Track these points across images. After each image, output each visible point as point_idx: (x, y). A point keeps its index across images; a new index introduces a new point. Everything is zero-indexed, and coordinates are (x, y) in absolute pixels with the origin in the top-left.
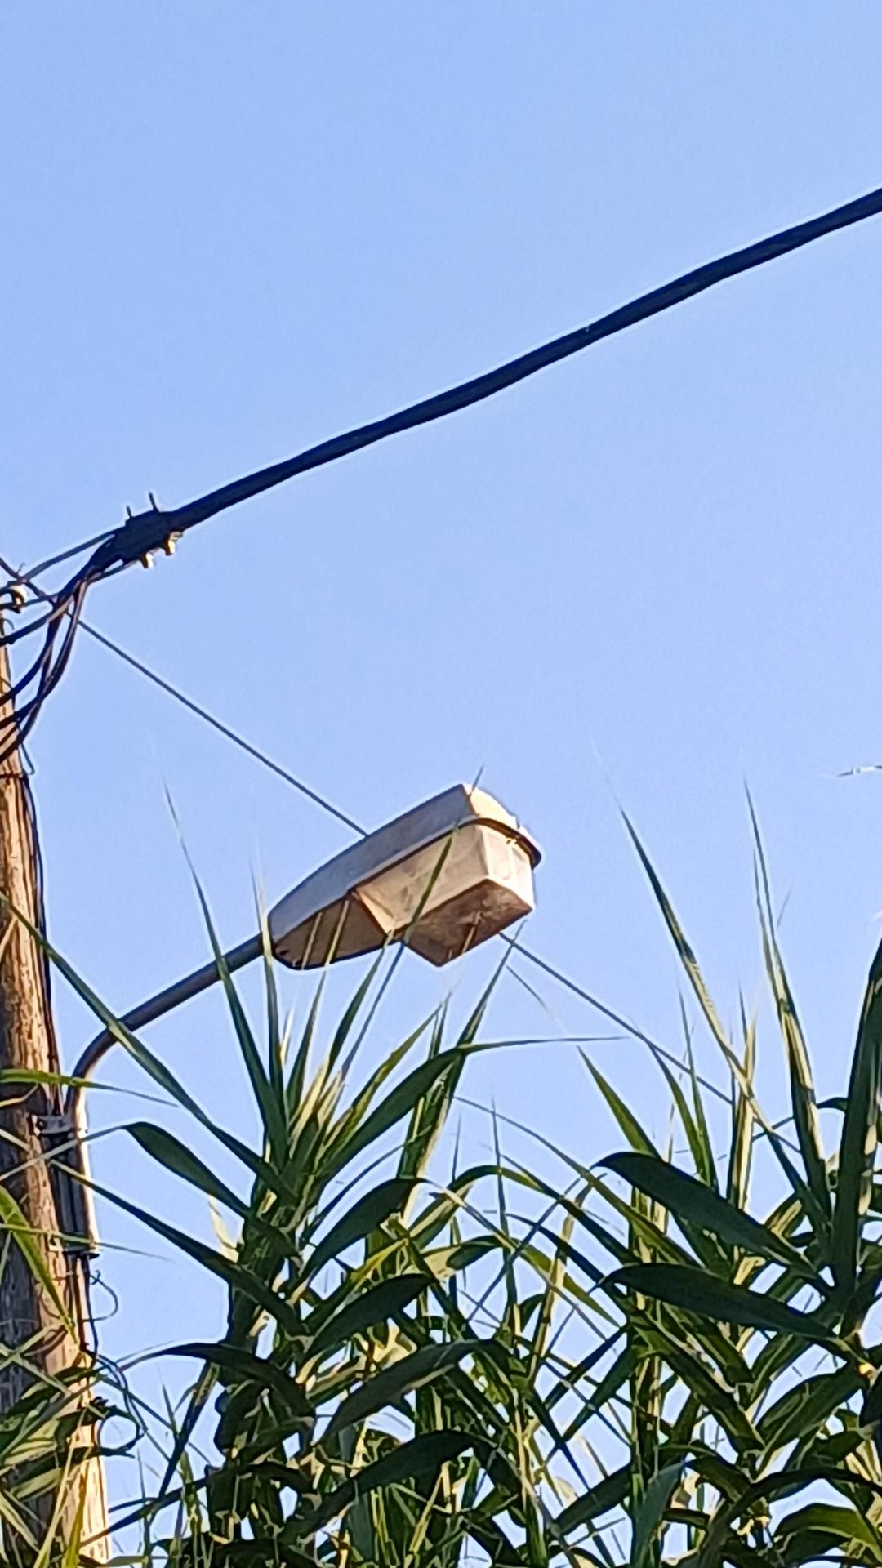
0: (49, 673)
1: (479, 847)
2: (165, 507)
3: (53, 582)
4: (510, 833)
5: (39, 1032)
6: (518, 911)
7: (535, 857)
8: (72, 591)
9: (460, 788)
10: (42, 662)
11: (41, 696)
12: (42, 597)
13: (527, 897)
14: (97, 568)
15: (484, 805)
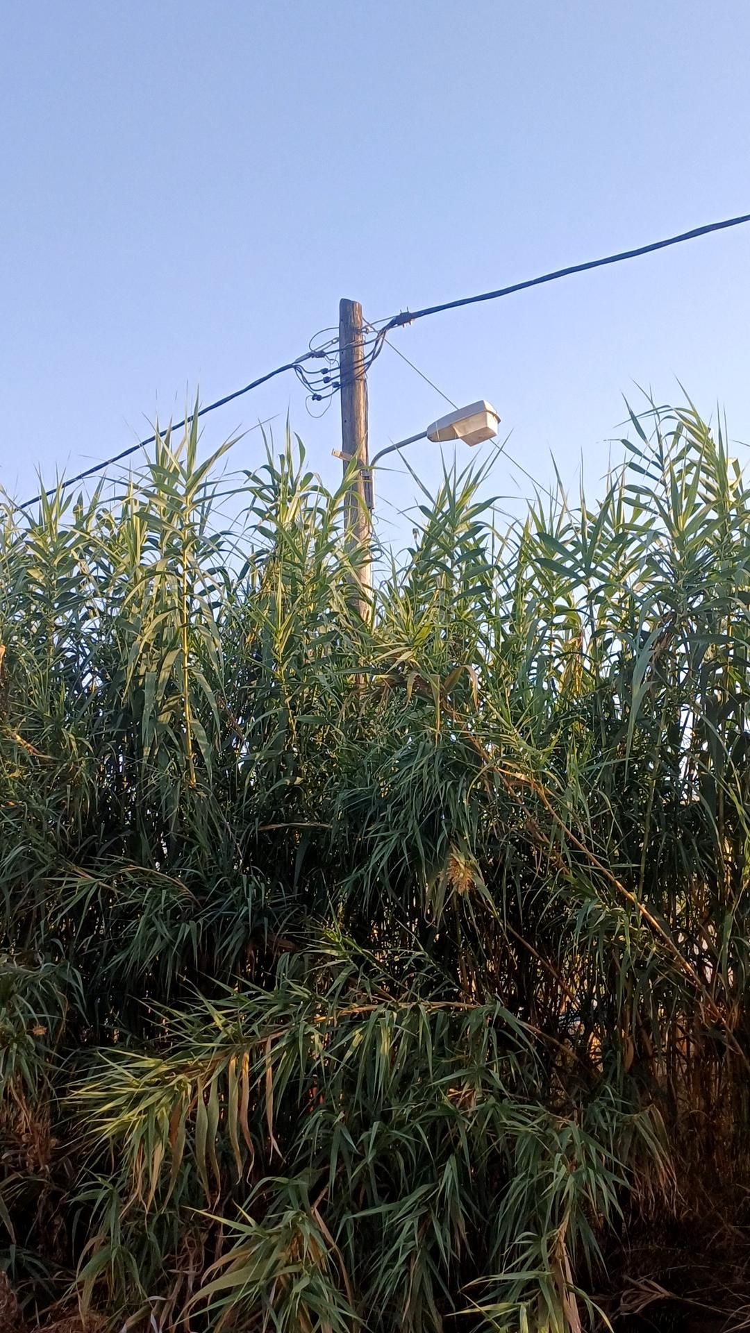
0: (375, 354)
1: (486, 416)
2: (411, 311)
3: (379, 327)
4: (494, 415)
5: (364, 449)
6: (493, 435)
7: (499, 421)
8: (383, 332)
9: (482, 402)
10: (373, 351)
11: (373, 359)
12: (375, 331)
13: (496, 431)
14: (391, 325)
15: (488, 406)
